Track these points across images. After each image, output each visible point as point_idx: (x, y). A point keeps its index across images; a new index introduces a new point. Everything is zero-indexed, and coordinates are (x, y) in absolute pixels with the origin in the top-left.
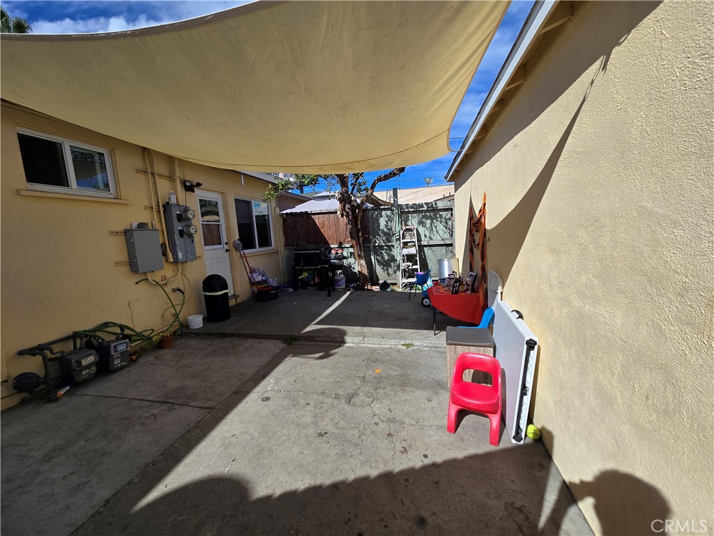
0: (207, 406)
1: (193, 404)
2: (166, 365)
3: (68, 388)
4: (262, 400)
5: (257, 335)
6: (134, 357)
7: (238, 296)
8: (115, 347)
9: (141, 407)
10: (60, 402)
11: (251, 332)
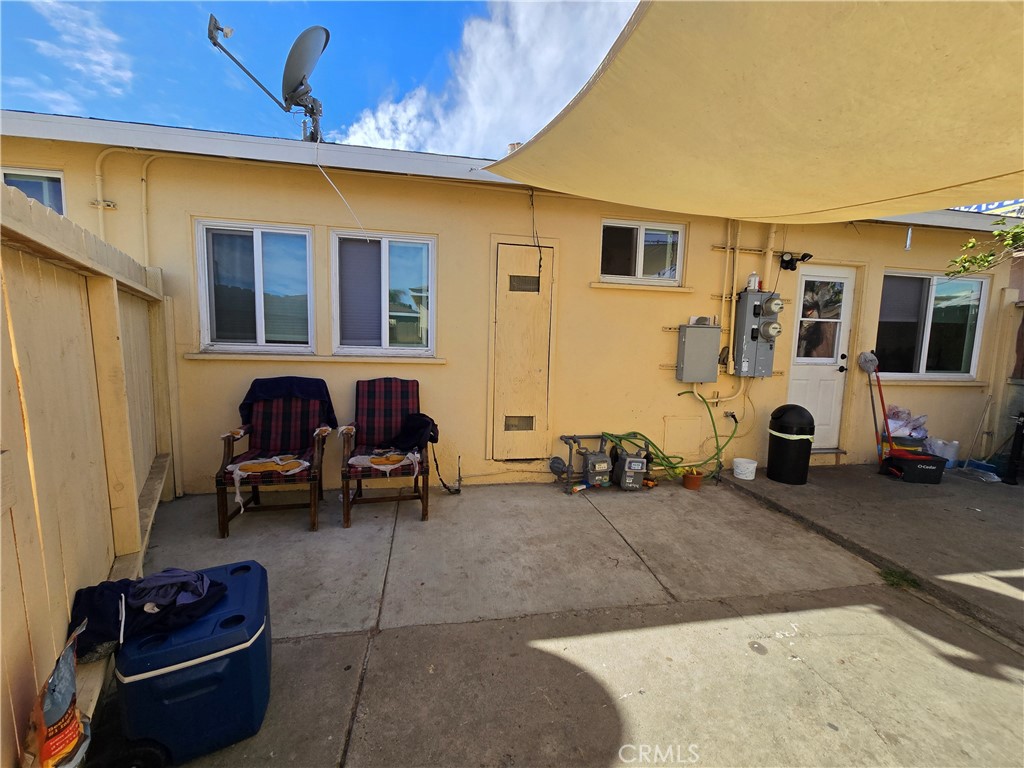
0: (673, 591)
1: (661, 577)
2: (674, 510)
3: (584, 487)
4: (752, 645)
5: (830, 532)
6: (651, 484)
7: (845, 453)
8: (630, 463)
9: (614, 544)
10: (572, 497)
11: (822, 523)
